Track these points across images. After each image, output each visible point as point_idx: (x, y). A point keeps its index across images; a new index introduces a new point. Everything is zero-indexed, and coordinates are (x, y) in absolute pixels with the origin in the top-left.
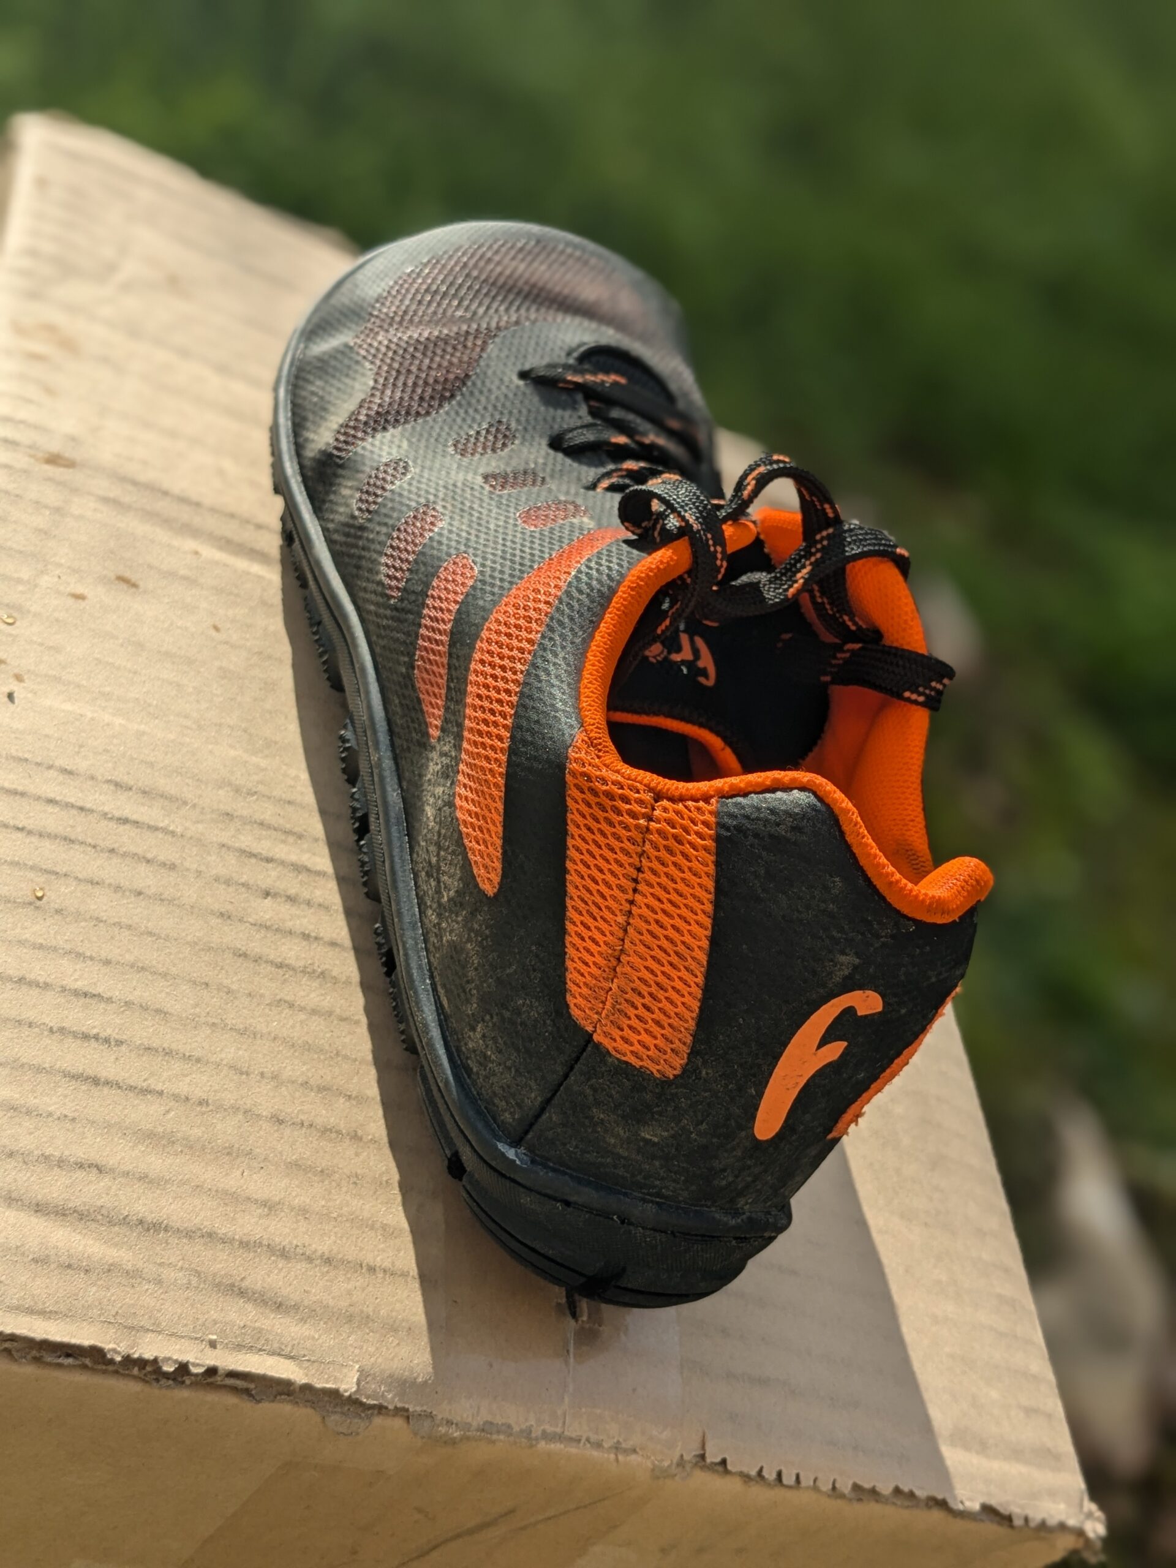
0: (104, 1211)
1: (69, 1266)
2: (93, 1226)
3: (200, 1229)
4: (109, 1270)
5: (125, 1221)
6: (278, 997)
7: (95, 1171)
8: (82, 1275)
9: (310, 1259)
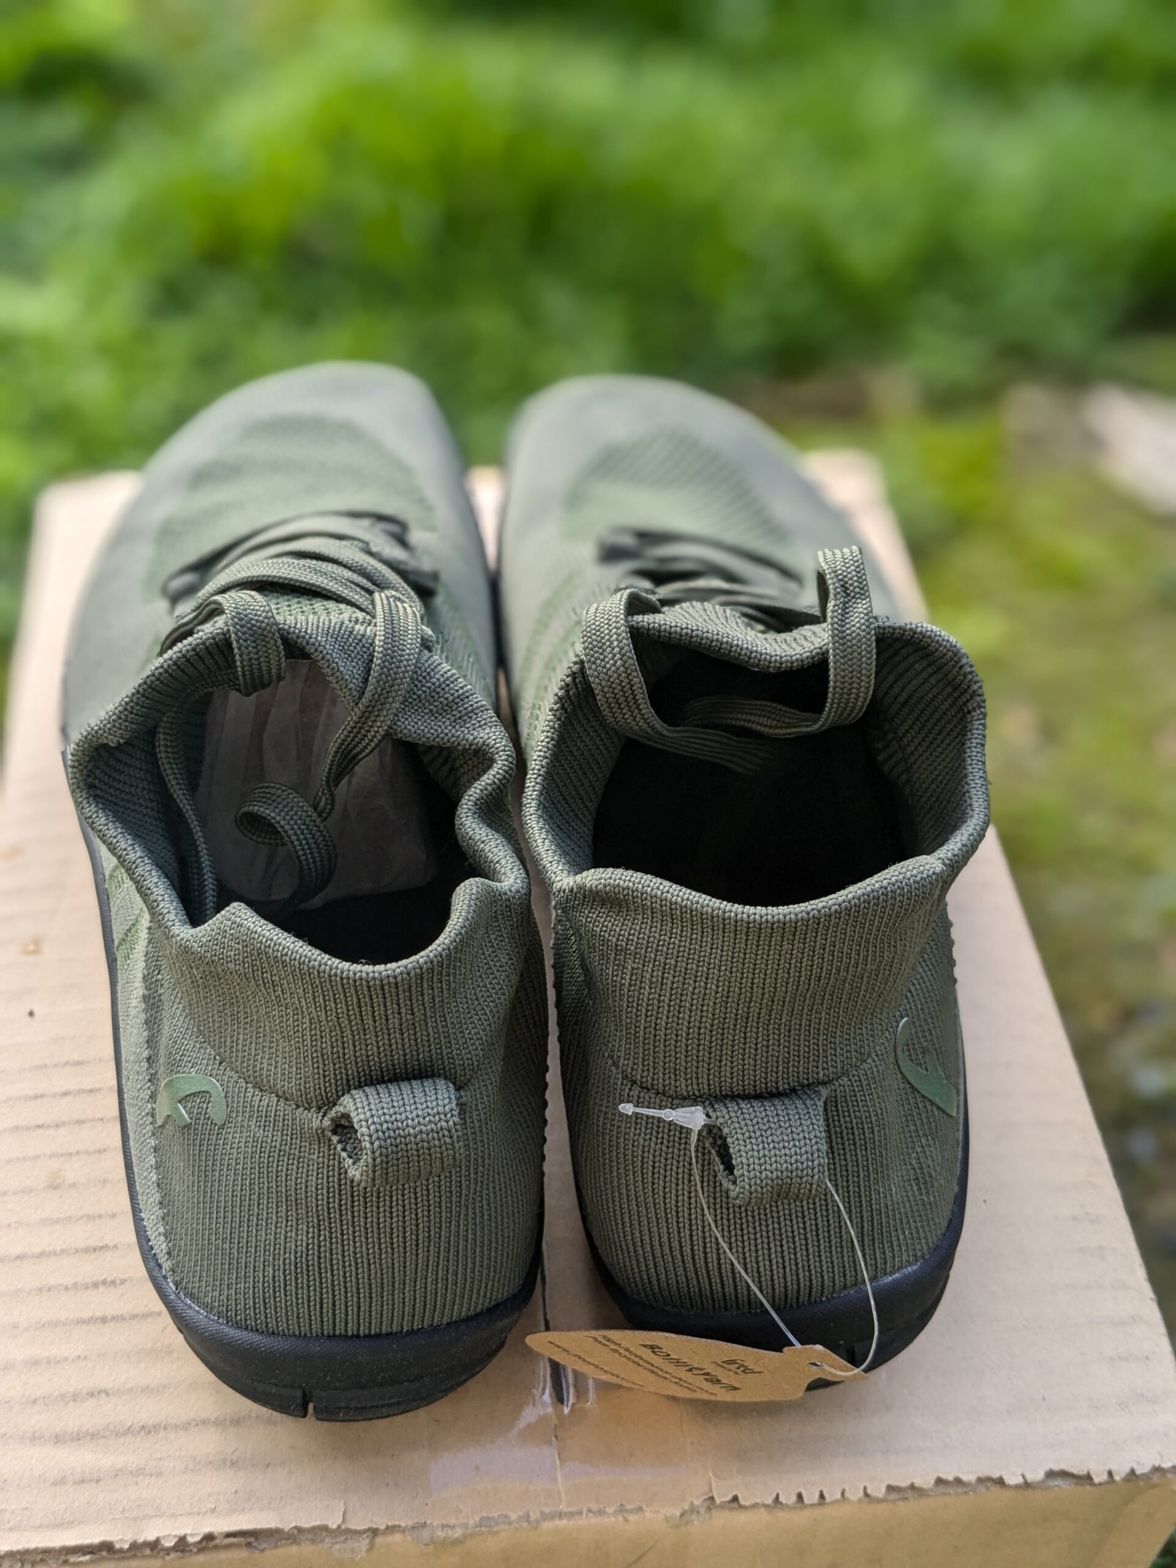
0: (112, 1427)
1: (83, 1481)
2: (102, 1441)
4: (116, 1476)
5: (129, 1431)
7: (103, 1395)
8: (94, 1485)
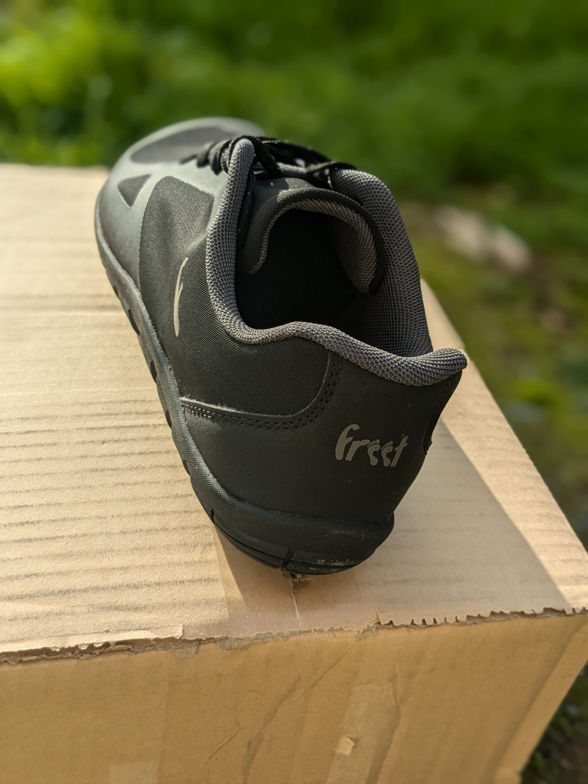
0: (41, 592)
1: (28, 618)
2: (36, 599)
3: (91, 587)
4: (47, 615)
5: (52, 593)
6: (116, 483)
7: (34, 576)
8: (35, 620)
9: (149, 586)
